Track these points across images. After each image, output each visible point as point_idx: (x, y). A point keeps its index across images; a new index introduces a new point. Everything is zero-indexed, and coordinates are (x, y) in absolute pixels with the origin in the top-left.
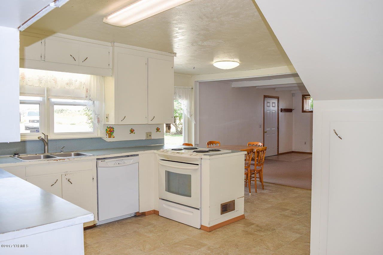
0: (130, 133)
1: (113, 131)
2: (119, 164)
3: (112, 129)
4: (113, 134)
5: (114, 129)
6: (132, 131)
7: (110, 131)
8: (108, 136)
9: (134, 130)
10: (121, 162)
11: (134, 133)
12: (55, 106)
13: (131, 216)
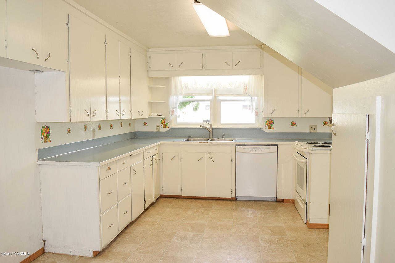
0: (291, 126)
1: (273, 123)
2: (255, 151)
3: (271, 121)
4: (273, 126)
5: (273, 121)
6: (293, 124)
7: (270, 123)
8: (267, 127)
9: (295, 123)
10: (258, 150)
11: (296, 126)
12: (221, 102)
13: (271, 200)
